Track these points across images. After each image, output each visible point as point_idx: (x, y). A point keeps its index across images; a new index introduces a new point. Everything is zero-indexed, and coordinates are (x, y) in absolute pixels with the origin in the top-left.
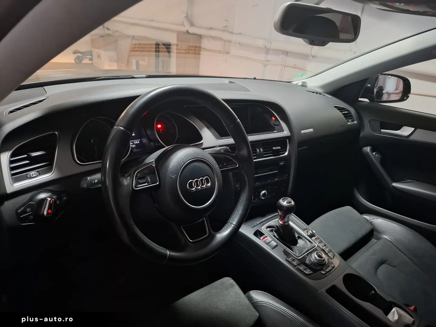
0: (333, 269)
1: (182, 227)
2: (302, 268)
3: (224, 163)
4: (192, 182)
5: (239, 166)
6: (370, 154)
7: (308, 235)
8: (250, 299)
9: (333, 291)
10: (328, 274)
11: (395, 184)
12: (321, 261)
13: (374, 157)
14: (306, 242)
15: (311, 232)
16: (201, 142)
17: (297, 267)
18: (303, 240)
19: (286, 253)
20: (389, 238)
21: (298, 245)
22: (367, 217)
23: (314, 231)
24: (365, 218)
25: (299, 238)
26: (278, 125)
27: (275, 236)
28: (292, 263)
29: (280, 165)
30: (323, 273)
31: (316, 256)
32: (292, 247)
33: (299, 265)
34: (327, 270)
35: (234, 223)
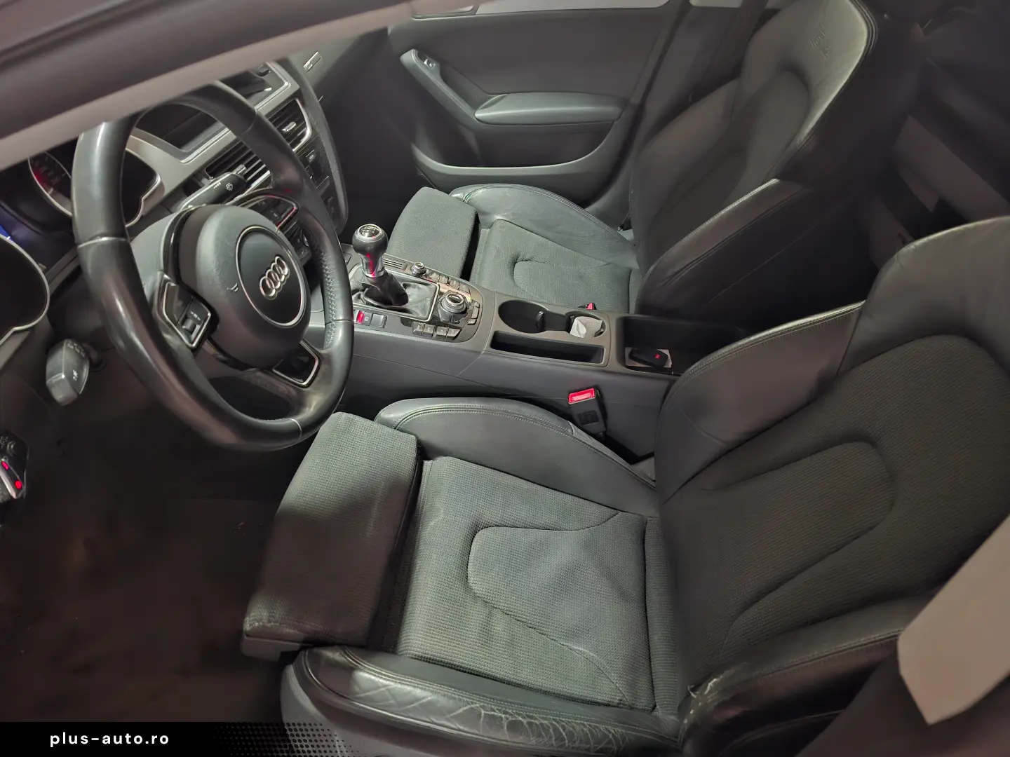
0: (481, 309)
1: (276, 369)
2: (442, 331)
3: (273, 213)
4: (264, 281)
5: (297, 205)
6: (419, 65)
7: (413, 275)
8: (387, 423)
9: (499, 342)
10: (478, 320)
11: (479, 114)
12: (461, 307)
13: (428, 70)
14: (419, 288)
15: (416, 267)
16: (158, 180)
17: (434, 336)
18: (414, 287)
19: (406, 322)
20: (505, 216)
21: (410, 300)
22: (458, 194)
23: (422, 264)
24: (457, 198)
25: (405, 286)
26: (266, 73)
27: (368, 304)
28: (425, 333)
29: (310, 161)
30: (473, 322)
31: (450, 302)
32: (404, 306)
33: (435, 330)
34: (475, 316)
35: (341, 318)
